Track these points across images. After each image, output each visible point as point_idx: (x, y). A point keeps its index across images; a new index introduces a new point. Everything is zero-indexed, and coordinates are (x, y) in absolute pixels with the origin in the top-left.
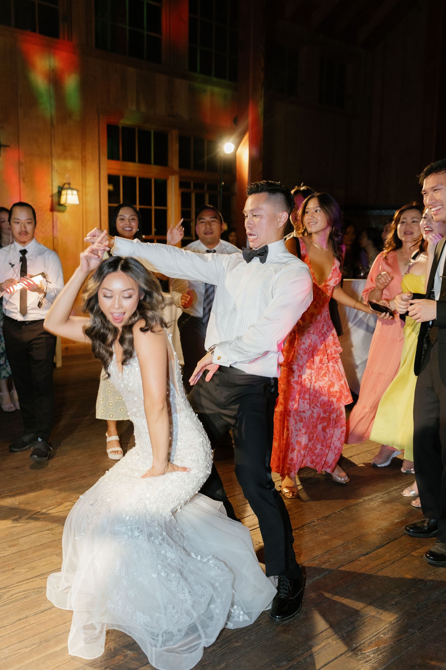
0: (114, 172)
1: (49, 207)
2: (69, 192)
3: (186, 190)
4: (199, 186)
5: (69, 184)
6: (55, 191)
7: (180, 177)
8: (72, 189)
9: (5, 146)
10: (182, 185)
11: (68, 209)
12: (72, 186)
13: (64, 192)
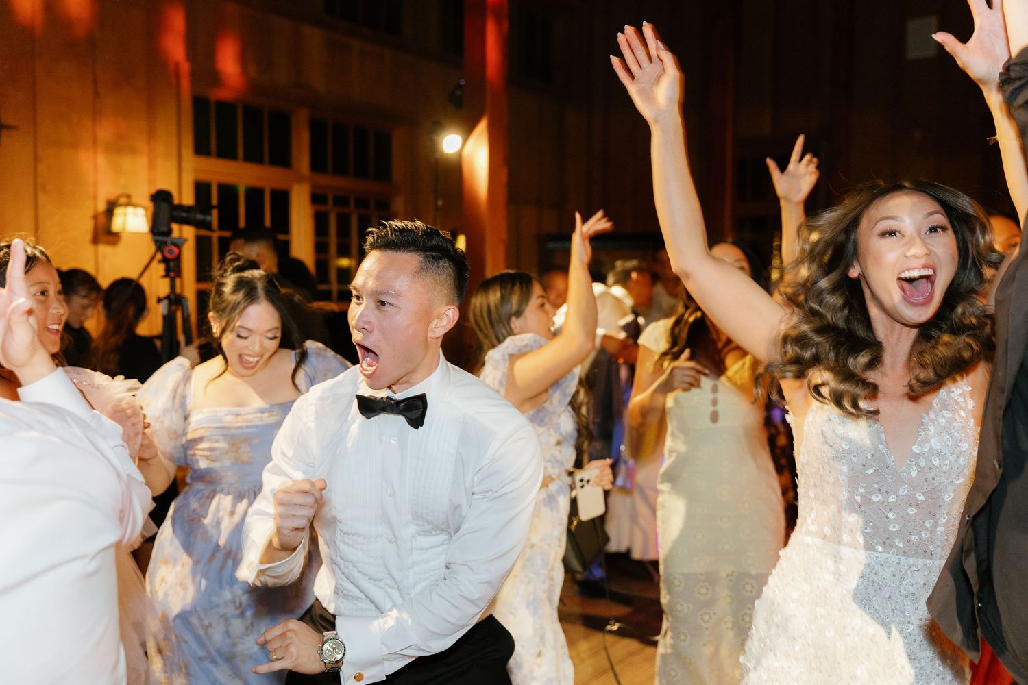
0: (204, 177)
1: (89, 236)
2: (130, 210)
3: (322, 208)
4: (340, 201)
5: (129, 196)
6: (102, 207)
7: (313, 187)
8: (135, 206)
9: (9, 128)
10: (316, 199)
11: (124, 240)
12: (134, 200)
13: (118, 211)
